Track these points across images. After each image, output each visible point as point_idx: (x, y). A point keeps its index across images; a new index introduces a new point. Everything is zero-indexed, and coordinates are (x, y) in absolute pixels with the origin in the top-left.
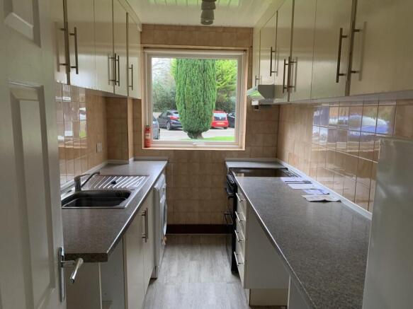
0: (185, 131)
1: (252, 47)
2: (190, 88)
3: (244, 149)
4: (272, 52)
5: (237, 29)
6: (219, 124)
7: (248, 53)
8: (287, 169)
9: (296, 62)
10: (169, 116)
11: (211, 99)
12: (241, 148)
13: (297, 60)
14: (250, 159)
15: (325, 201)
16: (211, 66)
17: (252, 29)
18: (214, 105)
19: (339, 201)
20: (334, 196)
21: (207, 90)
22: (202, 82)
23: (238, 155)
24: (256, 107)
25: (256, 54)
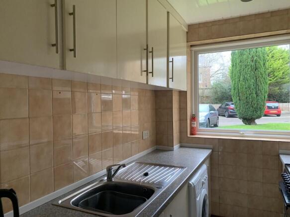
0: (240, 118)
2: (244, 83)
6: (271, 112)
10: (227, 107)
11: (263, 92)
16: (262, 65)
18: (266, 97)
21: (259, 84)
22: (255, 78)
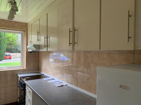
1: (27, 30)
3: (25, 68)
4: (38, 33)
5: (21, 23)
6: (7, 57)
7: (26, 32)
8: (43, 75)
9: (49, 38)
11: (4, 47)
12: (24, 68)
13: (49, 37)
14: (28, 72)
15: (62, 86)
16: (4, 35)
17: (27, 24)
18: (5, 50)
19: (66, 85)
20: (64, 83)
21: (2, 44)
23: (23, 71)
24: (31, 52)
25: (29, 33)
